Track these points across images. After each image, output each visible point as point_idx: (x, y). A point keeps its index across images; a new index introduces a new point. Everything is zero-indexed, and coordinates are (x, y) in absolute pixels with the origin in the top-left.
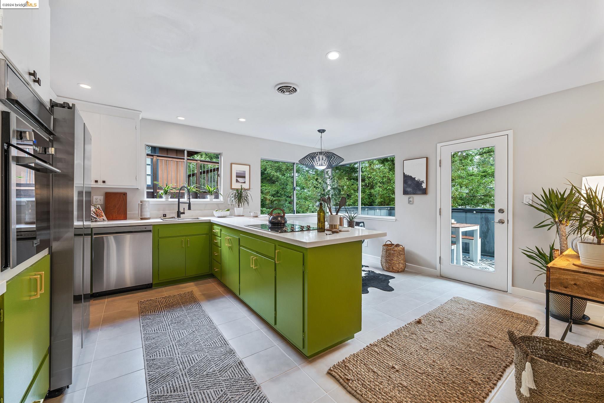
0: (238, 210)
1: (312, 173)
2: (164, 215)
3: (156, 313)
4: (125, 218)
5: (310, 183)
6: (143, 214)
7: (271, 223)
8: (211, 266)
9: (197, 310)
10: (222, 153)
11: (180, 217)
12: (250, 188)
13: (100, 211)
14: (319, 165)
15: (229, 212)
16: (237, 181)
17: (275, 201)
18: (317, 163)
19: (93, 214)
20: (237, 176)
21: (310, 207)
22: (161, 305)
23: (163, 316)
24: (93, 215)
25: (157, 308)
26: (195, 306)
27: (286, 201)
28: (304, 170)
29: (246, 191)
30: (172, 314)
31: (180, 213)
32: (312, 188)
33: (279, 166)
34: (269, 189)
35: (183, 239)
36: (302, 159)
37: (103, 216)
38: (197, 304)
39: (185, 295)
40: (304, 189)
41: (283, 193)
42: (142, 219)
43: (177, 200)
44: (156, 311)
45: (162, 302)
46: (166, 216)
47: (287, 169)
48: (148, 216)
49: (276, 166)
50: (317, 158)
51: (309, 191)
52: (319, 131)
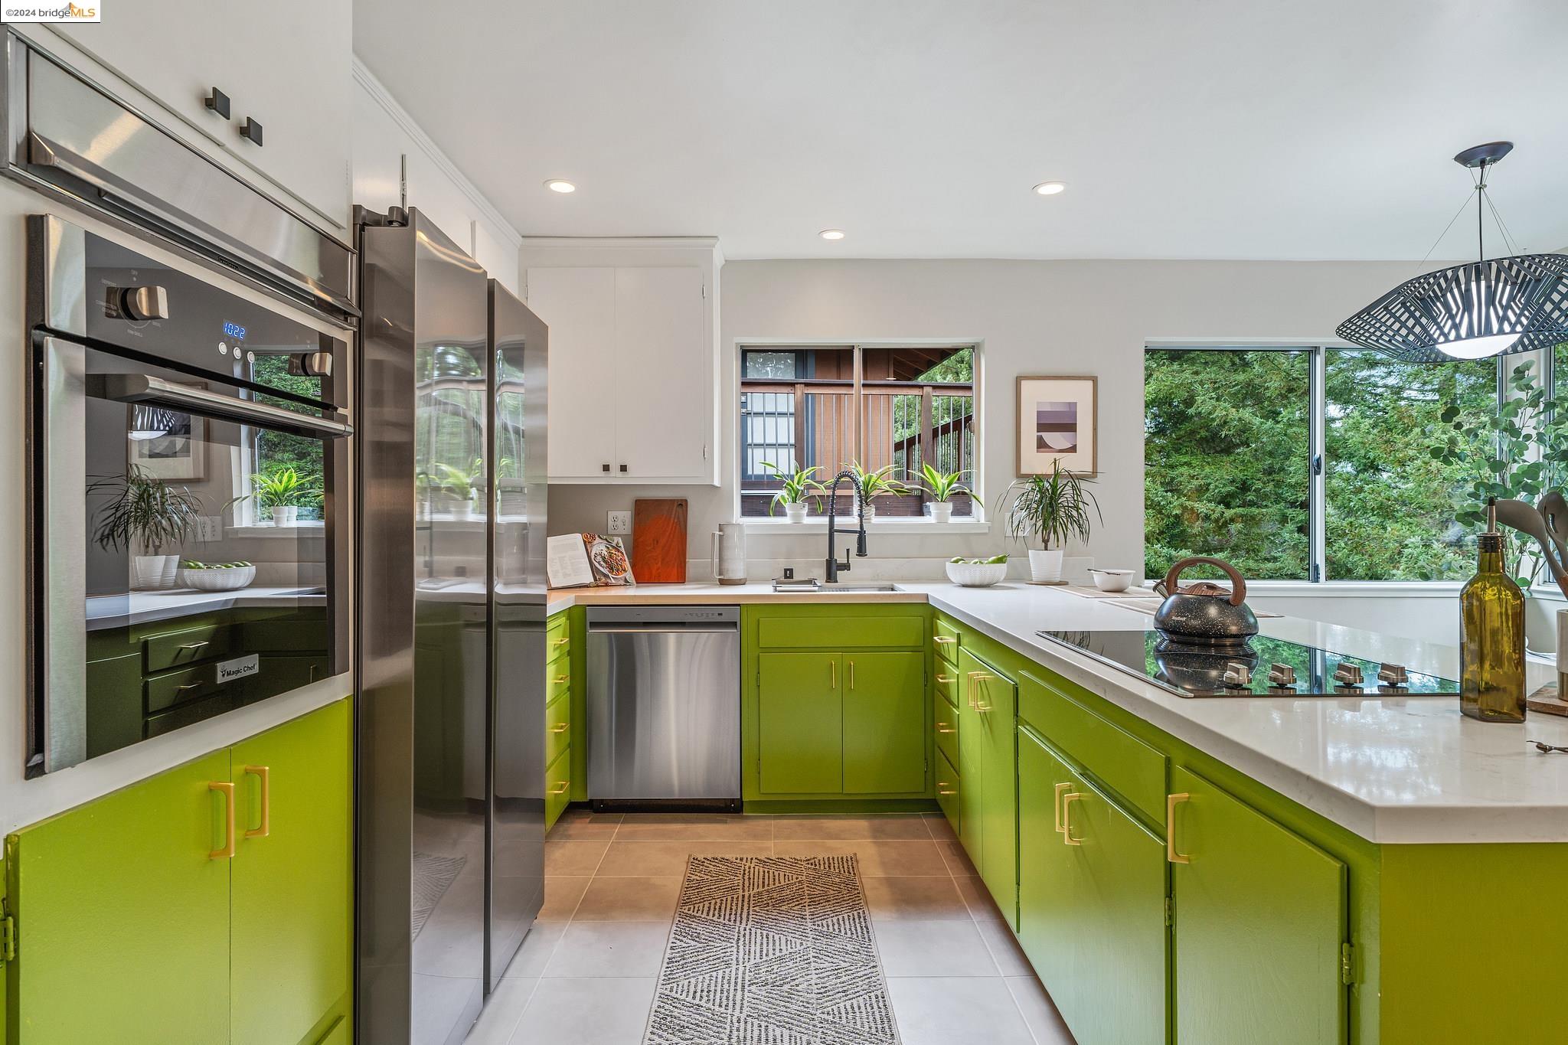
0: (1040, 561)
1: (1421, 397)
2: (786, 570)
3: (721, 920)
4: (681, 579)
5: (1409, 443)
6: (727, 565)
7: (1166, 630)
8: (931, 774)
9: (850, 947)
10: (983, 341)
11: (837, 582)
12: (1095, 473)
13: (620, 554)
14: (1463, 335)
15: (1003, 567)
16: (1042, 445)
17: (1232, 520)
18: (1456, 327)
19: (602, 563)
20: (1042, 427)
21: (1406, 551)
22: (746, 888)
23: (739, 939)
24: (601, 565)
25: (729, 898)
26: (848, 927)
27: (1284, 520)
28: (1375, 386)
29: (1076, 481)
30: (765, 939)
31: (834, 567)
32: (1418, 462)
33: (1251, 380)
34: (1207, 477)
35: (833, 658)
36: (1358, 315)
37: (625, 571)
38: (857, 921)
39: (829, 867)
40: (1377, 469)
41: (1270, 487)
42: (723, 583)
43: (825, 520)
44: (725, 911)
45: (752, 877)
46: (791, 577)
47: (1291, 390)
48: (739, 575)
49: (1237, 385)
50: (1454, 299)
51: (1403, 477)
52: (1465, 158)
